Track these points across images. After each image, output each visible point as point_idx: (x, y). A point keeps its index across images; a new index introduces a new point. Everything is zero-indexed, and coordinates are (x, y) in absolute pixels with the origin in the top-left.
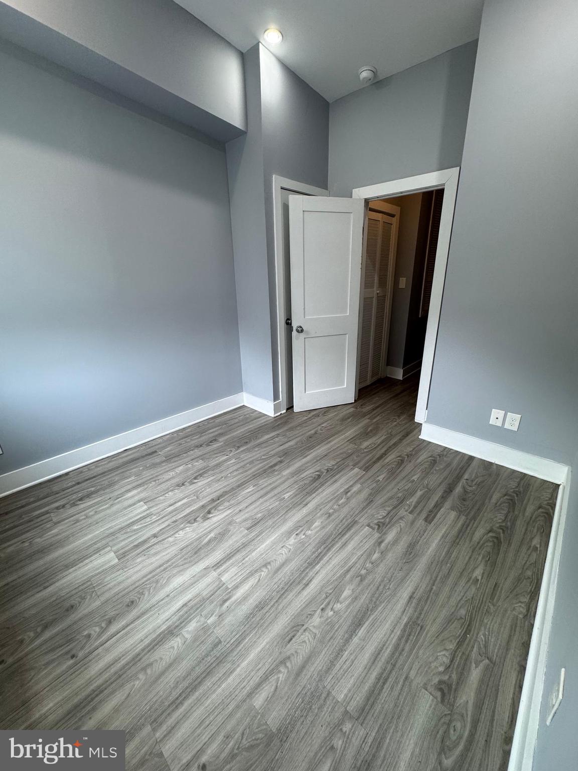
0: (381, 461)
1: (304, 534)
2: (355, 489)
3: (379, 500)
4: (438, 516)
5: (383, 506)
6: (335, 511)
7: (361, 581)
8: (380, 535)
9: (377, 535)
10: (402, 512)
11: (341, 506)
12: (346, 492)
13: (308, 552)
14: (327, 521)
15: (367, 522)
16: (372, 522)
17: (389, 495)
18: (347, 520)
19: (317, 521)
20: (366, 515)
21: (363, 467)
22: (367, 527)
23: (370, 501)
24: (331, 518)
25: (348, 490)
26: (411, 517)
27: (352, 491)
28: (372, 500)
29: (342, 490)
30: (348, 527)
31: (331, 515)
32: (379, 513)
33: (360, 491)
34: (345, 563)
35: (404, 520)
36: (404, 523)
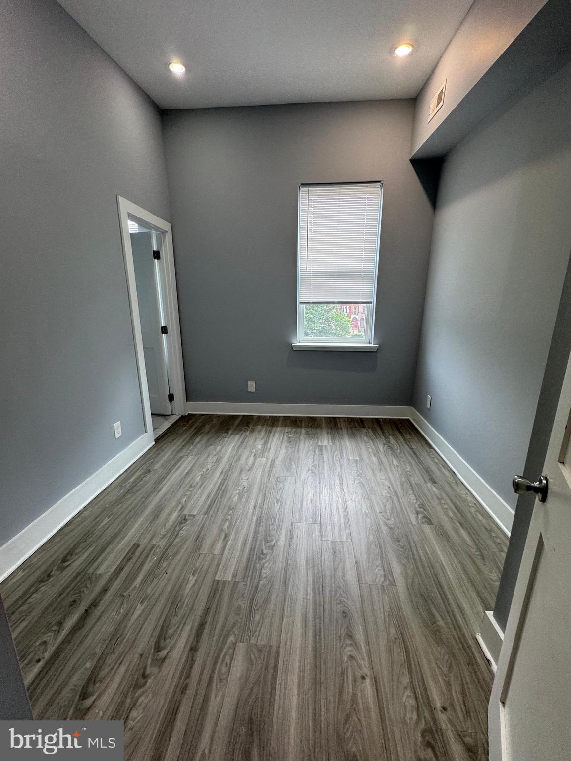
0: (198, 619)
1: (240, 489)
2: (219, 545)
3: (189, 544)
5: (185, 540)
6: (227, 514)
7: (191, 485)
8: (183, 513)
9: (186, 512)
10: (162, 543)
11: (224, 520)
12: (226, 537)
13: (231, 484)
14: (229, 503)
15: (197, 518)
16: (192, 520)
17: (178, 557)
18: (214, 511)
19: (237, 500)
20: (199, 523)
21: (223, 587)
22: (195, 514)
23: (199, 539)
24: (227, 507)
25: (226, 540)
26: (154, 543)
27: (221, 541)
28: (196, 541)
29: (232, 537)
30: (210, 508)
31: (229, 509)
32: (187, 531)
33: (213, 545)
34: (204, 488)
35: (161, 536)
36: (161, 533)
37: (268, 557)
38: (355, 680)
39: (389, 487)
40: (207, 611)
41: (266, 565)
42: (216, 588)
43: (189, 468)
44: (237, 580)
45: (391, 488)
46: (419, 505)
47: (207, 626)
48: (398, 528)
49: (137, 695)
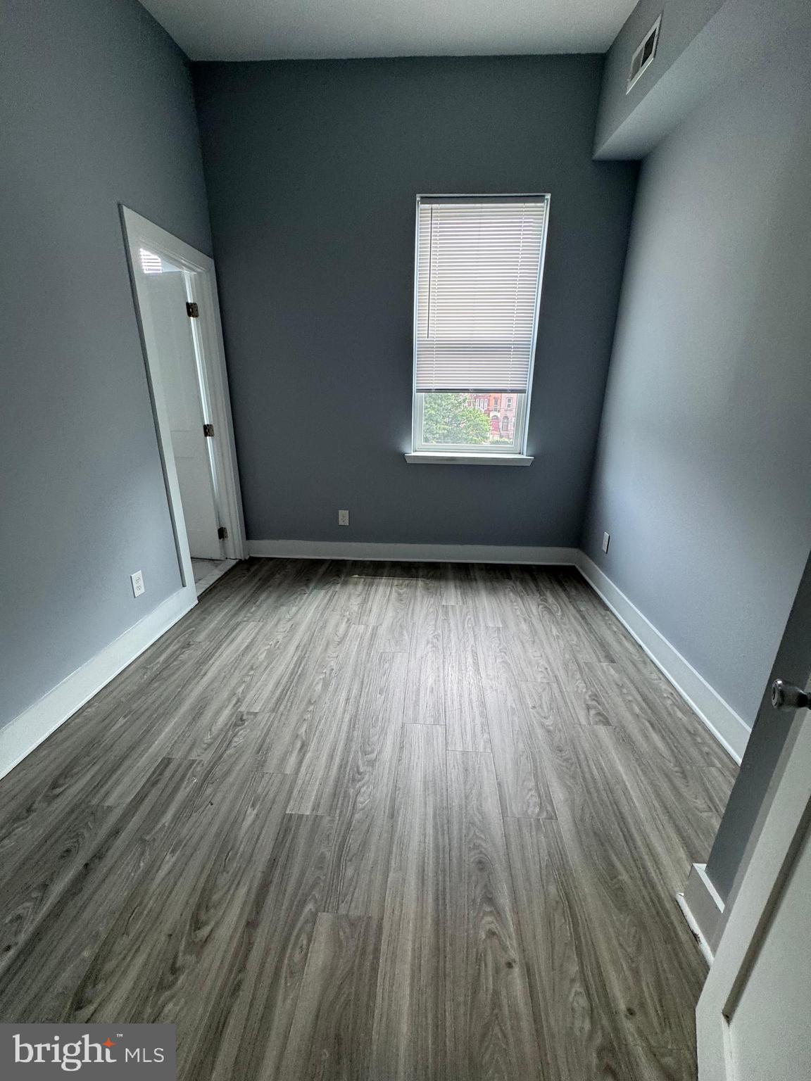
1: (325, 673)
2: (293, 760)
3: (247, 758)
4: (144, 780)
5: (240, 751)
6: (305, 711)
7: (252, 667)
8: (239, 710)
9: (243, 709)
10: (207, 757)
11: (301, 721)
12: (304, 746)
13: (311, 664)
14: (309, 694)
15: (259, 717)
16: (252, 721)
17: (231, 779)
18: (286, 706)
19: (320, 690)
20: (262, 725)
22: (257, 711)
23: (263, 749)
24: (306, 700)
25: (303, 751)
26: (193, 756)
27: (295, 753)
28: (258, 753)
29: (313, 746)
30: (280, 701)
31: (308, 703)
32: (244, 737)
33: (283, 759)
34: (271, 670)
35: (205, 746)
36: (206, 741)
37: (367, 777)
38: (497, 971)
39: (547, 669)
40: (273, 863)
41: (363, 790)
42: (288, 826)
43: (249, 640)
44: (319, 813)
45: (549, 669)
46: (590, 696)
47: (272, 888)
48: (560, 731)
49: (162, 999)
